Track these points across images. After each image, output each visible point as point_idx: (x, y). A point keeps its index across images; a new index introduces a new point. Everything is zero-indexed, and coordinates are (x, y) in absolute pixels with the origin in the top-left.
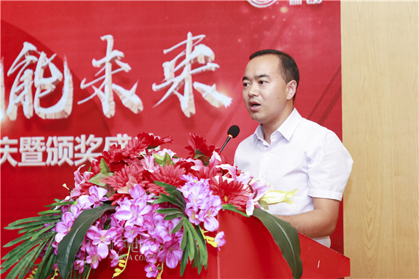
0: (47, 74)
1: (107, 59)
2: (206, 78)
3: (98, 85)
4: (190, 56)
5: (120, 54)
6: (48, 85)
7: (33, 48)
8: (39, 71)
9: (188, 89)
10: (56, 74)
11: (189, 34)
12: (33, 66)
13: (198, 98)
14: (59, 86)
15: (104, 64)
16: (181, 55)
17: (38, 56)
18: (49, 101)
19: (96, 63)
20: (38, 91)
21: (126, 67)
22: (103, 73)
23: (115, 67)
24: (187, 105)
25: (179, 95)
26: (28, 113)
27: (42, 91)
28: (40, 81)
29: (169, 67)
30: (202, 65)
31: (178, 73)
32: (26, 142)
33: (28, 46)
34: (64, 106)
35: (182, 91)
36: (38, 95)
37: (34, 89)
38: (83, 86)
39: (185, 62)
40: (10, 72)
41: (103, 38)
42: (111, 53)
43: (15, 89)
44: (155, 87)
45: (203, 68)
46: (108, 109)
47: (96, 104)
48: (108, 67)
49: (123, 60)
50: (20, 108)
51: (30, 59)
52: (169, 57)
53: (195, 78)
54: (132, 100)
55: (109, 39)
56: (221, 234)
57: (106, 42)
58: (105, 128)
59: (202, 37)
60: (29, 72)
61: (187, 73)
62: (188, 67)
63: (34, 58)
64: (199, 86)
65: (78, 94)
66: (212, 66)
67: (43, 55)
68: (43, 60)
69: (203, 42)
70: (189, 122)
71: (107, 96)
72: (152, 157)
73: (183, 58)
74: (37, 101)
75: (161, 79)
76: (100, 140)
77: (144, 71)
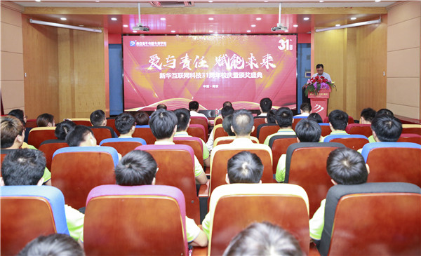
0: (239, 60)
2: (271, 62)
3: (249, 63)
6: (239, 62)
8: (237, 60)
9: (267, 64)
10: (241, 60)
11: (268, 54)
13: (269, 66)
14: (241, 63)
18: (239, 66)
19: (249, 59)
21: (255, 60)
22: (251, 61)
24: (267, 67)
26: (235, 68)
27: (238, 64)
29: (264, 60)
32: (234, 73)
33: (235, 55)
34: (242, 67)
37: (236, 63)
40: (231, 59)
41: (250, 54)
42: (252, 57)
43: (232, 63)
44: (261, 64)
45: (270, 60)
46: (252, 68)
47: (249, 67)
48: (252, 59)
49: (254, 58)
50: (233, 67)
51: (235, 57)
52: (264, 58)
53: (269, 62)
54: (257, 66)
55: (252, 54)
58: (251, 71)
59: (270, 55)
60: (235, 60)
61: (267, 61)
64: (270, 64)
65: (246, 64)
66: (272, 60)
67: (238, 56)
68: (238, 58)
70: (268, 70)
71: (251, 65)
73: (267, 58)
74: (237, 66)
75: (262, 62)
77: (259, 60)
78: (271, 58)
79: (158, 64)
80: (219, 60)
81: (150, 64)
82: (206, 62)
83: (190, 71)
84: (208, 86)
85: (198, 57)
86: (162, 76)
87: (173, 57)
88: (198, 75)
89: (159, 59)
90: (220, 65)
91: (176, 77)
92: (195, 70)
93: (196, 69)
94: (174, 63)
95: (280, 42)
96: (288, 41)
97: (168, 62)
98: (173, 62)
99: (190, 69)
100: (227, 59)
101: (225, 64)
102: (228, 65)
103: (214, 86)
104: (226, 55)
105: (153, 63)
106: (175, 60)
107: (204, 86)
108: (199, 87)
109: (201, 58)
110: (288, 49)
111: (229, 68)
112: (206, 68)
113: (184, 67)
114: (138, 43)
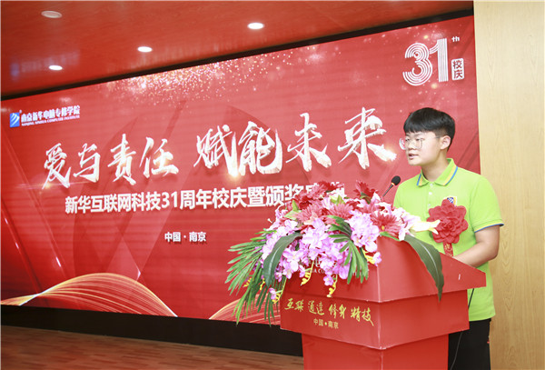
0: (265, 143)
1: (305, 130)
2: (377, 140)
3: (299, 149)
4: (364, 125)
5: (314, 126)
6: (266, 150)
7: (255, 125)
8: (259, 141)
9: (364, 149)
10: (270, 142)
11: (363, 109)
12: (255, 138)
13: (371, 155)
14: (273, 151)
15: (303, 134)
16: (358, 123)
17: (258, 131)
18: (267, 161)
19: (297, 134)
20: (259, 154)
21: (318, 135)
22: (303, 140)
23: (311, 135)
24: (364, 161)
25: (357, 154)
26: (253, 171)
27: (262, 155)
28: (260, 148)
29: (349, 134)
30: (373, 131)
31: (355, 138)
32: (252, 191)
33: (251, 124)
34: (276, 165)
35: (359, 151)
36: (259, 157)
37: (256, 154)
38: (289, 150)
39: (361, 129)
40: (240, 142)
41: (302, 115)
42: (308, 126)
43: (243, 154)
44: (340, 149)
45: (374, 133)
46: (307, 166)
47: (299, 163)
48: (306, 136)
49: (316, 130)
50: (248, 167)
51: (253, 133)
52: (349, 127)
53: (368, 140)
54: (324, 159)
55: (306, 116)
56: (378, 254)
57: (304, 118)
58: (304, 178)
59: (373, 110)
60: (253, 142)
61: (362, 138)
62: (363, 132)
63: (255, 132)
64: (371, 146)
65: (286, 156)
66: (381, 131)
67: (261, 129)
68: (262, 133)
69: (374, 114)
70: (365, 173)
71: (306, 157)
72: (329, 199)
73: (360, 126)
74: (258, 161)
75: (343, 142)
76: (302, 188)
77: (330, 138)
78: (374, 121)
79: (63, 172)
80: (207, 148)
81: (47, 171)
82: (169, 156)
83: (131, 189)
84: (177, 237)
85: (150, 142)
86: (71, 205)
87: (94, 147)
88: (152, 201)
89: (63, 155)
90: (209, 164)
91: (101, 210)
92: (144, 185)
93: (146, 180)
94: (96, 166)
95: (408, 54)
96: (442, 46)
97: (82, 163)
98: (92, 162)
99: (133, 182)
100: (228, 140)
101: (223, 160)
102: (231, 161)
103: (193, 236)
104: (226, 128)
105: (52, 171)
106: (97, 156)
107: (168, 236)
108: (155, 238)
109: (157, 144)
110: (443, 76)
111: (235, 171)
112: (171, 176)
113: (118, 175)
114: (24, 118)
